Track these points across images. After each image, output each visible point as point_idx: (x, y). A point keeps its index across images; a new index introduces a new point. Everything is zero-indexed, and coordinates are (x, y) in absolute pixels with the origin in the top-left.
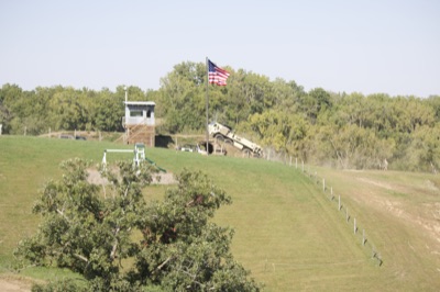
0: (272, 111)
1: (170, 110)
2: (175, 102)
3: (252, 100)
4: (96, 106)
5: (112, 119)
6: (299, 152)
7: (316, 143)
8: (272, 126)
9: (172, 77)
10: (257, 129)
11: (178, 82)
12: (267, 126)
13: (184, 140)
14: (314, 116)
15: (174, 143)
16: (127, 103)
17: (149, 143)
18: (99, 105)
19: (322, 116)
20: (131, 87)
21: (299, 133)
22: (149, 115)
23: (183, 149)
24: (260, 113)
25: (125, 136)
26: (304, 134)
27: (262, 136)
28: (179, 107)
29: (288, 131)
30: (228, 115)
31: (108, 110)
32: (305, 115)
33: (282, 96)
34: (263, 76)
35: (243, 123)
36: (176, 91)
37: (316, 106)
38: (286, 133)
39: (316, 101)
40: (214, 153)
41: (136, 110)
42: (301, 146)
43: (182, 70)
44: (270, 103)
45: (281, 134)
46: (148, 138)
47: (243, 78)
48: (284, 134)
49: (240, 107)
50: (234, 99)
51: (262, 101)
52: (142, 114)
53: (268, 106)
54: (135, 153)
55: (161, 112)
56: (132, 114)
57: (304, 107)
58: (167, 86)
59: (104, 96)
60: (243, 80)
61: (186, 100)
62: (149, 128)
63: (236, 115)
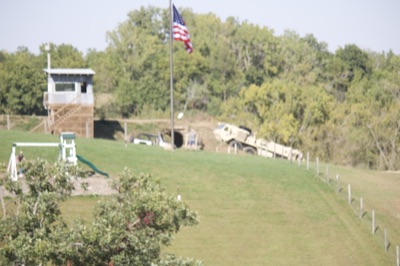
0: (277, 82)
1: (122, 80)
2: (129, 69)
3: (248, 64)
4: (8, 76)
5: (33, 94)
6: (319, 144)
7: (345, 130)
8: (277, 104)
9: (124, 30)
10: (254, 110)
11: (133, 38)
12: (269, 104)
13: (139, 127)
14: (343, 87)
15: (123, 131)
16: (49, 70)
17: (84, 132)
18: (11, 75)
19: (356, 89)
20: (63, 46)
21: (318, 114)
22: (84, 90)
23: (137, 141)
24: (259, 84)
25: (48, 121)
26: (326, 115)
27: (262, 121)
28: (136, 76)
29: (302, 112)
30: (211, 88)
31: (25, 82)
32: (329, 87)
33: (294, 58)
34: (265, 28)
35: (232, 100)
36: (130, 52)
37: (347, 73)
38: (298, 114)
39: (347, 66)
40: (185, 146)
41: (64, 82)
42: (321, 134)
43: (140, 20)
44: (274, 69)
45: (291, 116)
46: (84, 125)
47: (233, 30)
48: (296, 116)
49: (229, 75)
50: (220, 64)
51: (262, 67)
52: (73, 88)
53: (272, 75)
54: (61, 147)
55: (108, 85)
56: (59, 88)
57: (328, 74)
58: (117, 43)
59: (20, 60)
60: (233, 34)
61: (147, 66)
62: (85, 109)
63: (224, 88)
